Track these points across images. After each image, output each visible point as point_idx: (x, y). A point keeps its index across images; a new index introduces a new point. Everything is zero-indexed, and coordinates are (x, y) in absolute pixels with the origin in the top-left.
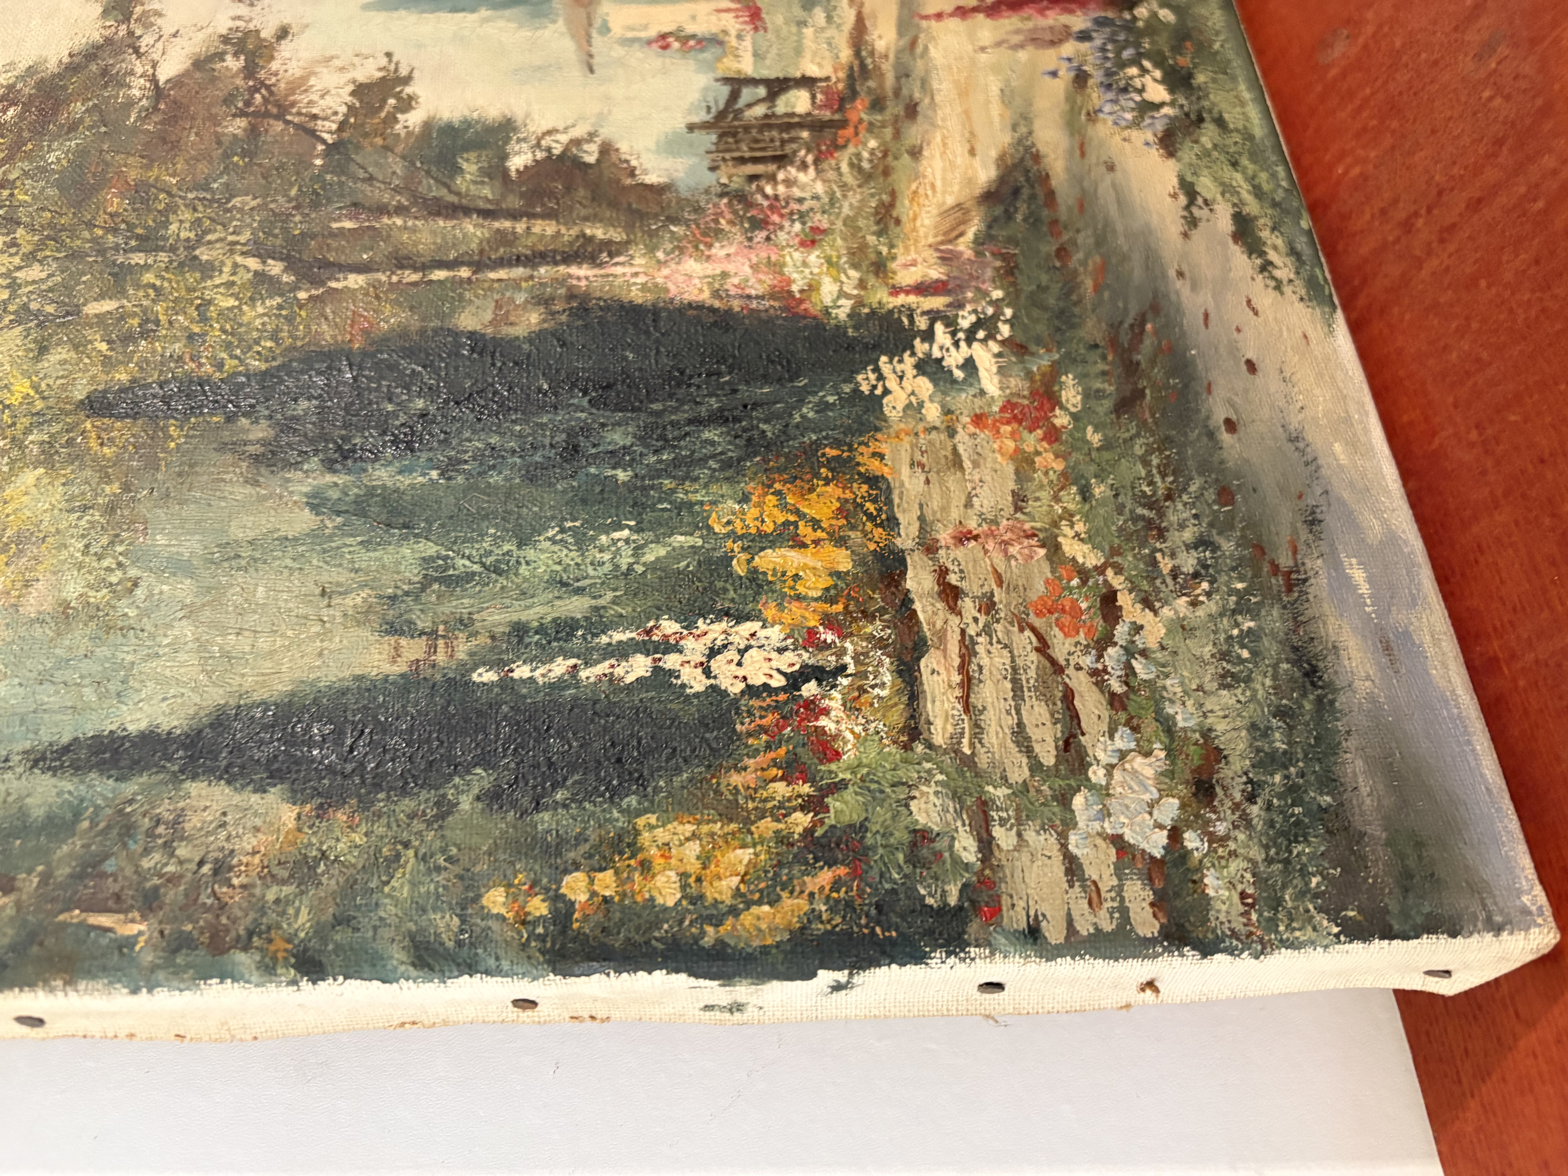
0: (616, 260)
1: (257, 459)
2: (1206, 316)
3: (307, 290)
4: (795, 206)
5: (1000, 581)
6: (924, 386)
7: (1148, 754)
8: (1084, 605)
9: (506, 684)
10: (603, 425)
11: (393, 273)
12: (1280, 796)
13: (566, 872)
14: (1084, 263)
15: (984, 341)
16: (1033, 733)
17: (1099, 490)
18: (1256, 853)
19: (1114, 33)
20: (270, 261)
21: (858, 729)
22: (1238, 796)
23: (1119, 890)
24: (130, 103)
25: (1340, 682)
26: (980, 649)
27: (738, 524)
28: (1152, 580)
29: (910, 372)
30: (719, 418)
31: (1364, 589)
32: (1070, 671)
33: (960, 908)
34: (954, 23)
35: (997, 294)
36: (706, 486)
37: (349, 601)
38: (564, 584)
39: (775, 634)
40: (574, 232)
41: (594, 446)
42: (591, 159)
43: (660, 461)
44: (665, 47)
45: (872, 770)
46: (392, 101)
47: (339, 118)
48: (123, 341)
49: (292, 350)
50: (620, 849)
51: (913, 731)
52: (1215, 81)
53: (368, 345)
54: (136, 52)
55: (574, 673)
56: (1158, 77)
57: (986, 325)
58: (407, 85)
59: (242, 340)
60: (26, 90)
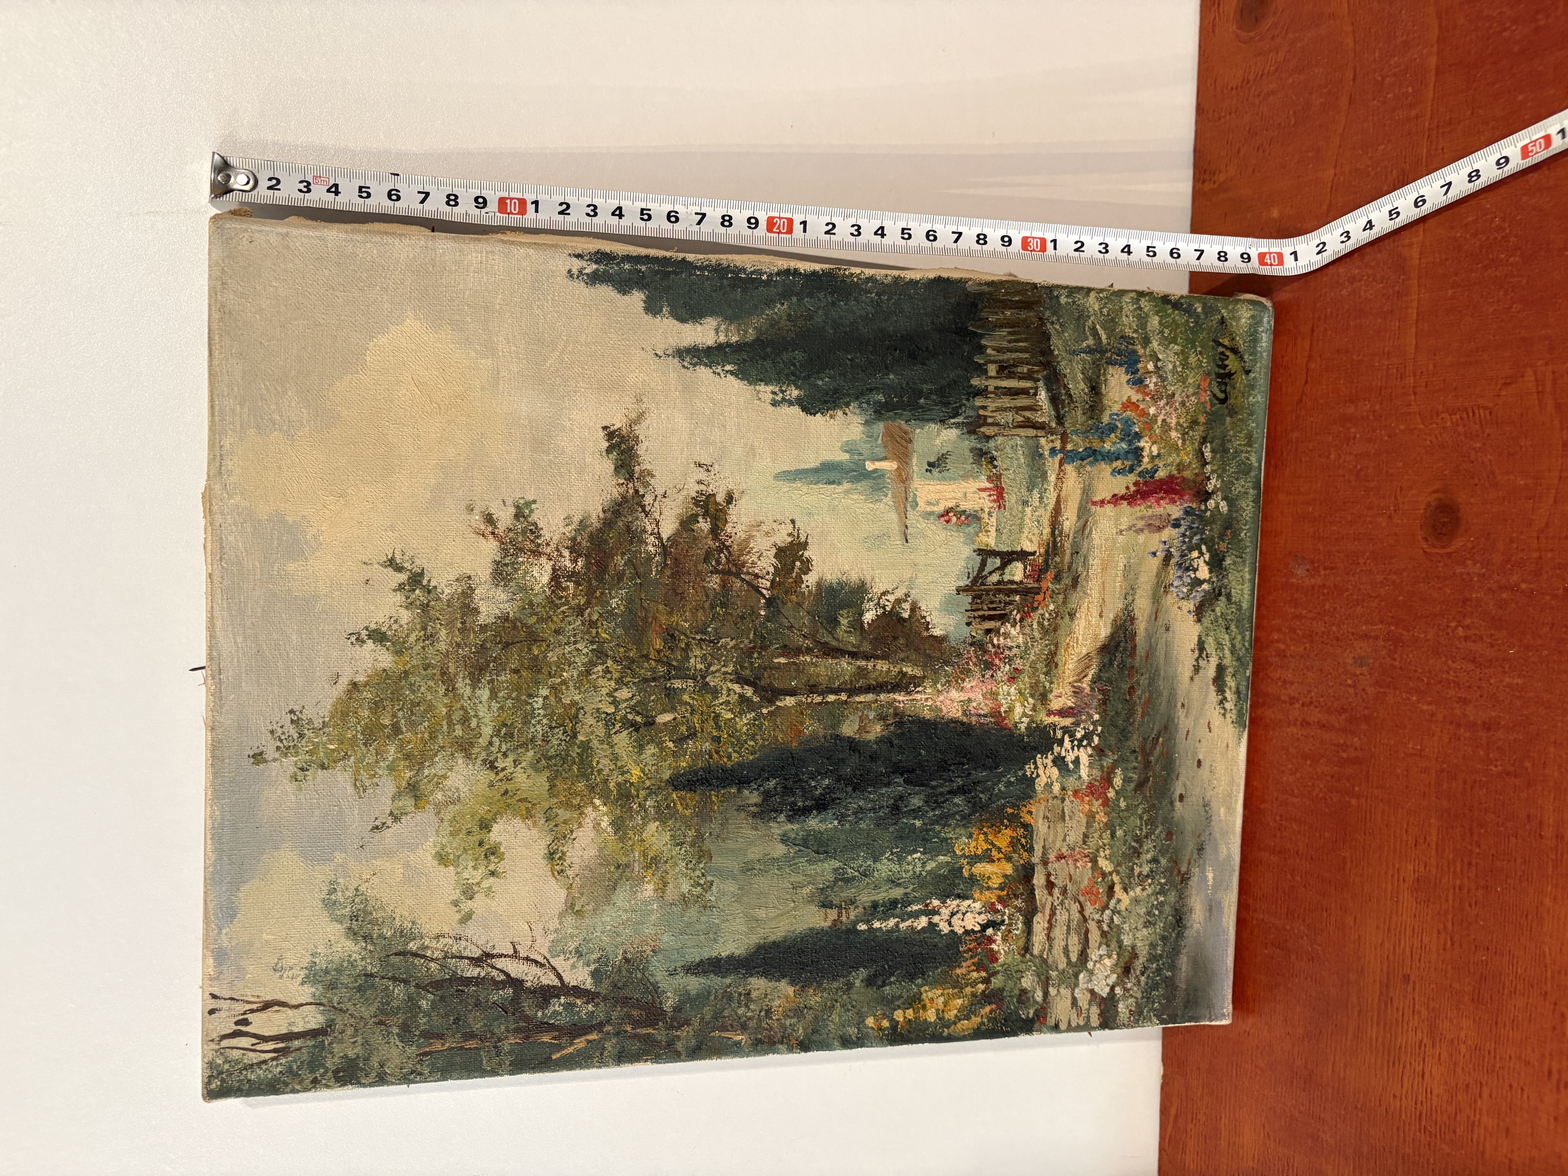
0: (918, 689)
1: (755, 816)
2: (1188, 732)
3: (767, 708)
4: (1007, 653)
5: (1070, 880)
6: (1055, 772)
7: (1109, 957)
8: (1101, 891)
9: (871, 930)
10: (910, 794)
11: (808, 696)
12: (1153, 973)
13: (895, 1010)
14: (1140, 698)
15: (1085, 747)
16: (1071, 948)
17: (1119, 833)
18: (1139, 995)
19: (1193, 522)
20: (746, 687)
21: (1006, 949)
22: (1138, 973)
23: (1088, 1010)
24: (650, 558)
25: (1188, 925)
26: (1058, 912)
27: (967, 850)
28: (1129, 877)
29: (1050, 764)
30: (962, 791)
31: (1210, 883)
32: (1090, 921)
33: (1033, 1018)
34: (1109, 509)
35: (1097, 717)
36: (954, 830)
37: (804, 891)
38: (893, 882)
39: (978, 905)
40: (897, 669)
41: (906, 806)
42: (906, 615)
43: (934, 815)
44: (948, 521)
45: (1009, 966)
46: (798, 564)
47: (770, 577)
48: (680, 741)
49: (763, 746)
50: (915, 1001)
51: (1027, 949)
52: (1234, 563)
53: (800, 744)
54: (644, 511)
55: (897, 925)
56: (1207, 559)
57: (1088, 736)
58: (805, 549)
59: (738, 740)
60: (584, 543)
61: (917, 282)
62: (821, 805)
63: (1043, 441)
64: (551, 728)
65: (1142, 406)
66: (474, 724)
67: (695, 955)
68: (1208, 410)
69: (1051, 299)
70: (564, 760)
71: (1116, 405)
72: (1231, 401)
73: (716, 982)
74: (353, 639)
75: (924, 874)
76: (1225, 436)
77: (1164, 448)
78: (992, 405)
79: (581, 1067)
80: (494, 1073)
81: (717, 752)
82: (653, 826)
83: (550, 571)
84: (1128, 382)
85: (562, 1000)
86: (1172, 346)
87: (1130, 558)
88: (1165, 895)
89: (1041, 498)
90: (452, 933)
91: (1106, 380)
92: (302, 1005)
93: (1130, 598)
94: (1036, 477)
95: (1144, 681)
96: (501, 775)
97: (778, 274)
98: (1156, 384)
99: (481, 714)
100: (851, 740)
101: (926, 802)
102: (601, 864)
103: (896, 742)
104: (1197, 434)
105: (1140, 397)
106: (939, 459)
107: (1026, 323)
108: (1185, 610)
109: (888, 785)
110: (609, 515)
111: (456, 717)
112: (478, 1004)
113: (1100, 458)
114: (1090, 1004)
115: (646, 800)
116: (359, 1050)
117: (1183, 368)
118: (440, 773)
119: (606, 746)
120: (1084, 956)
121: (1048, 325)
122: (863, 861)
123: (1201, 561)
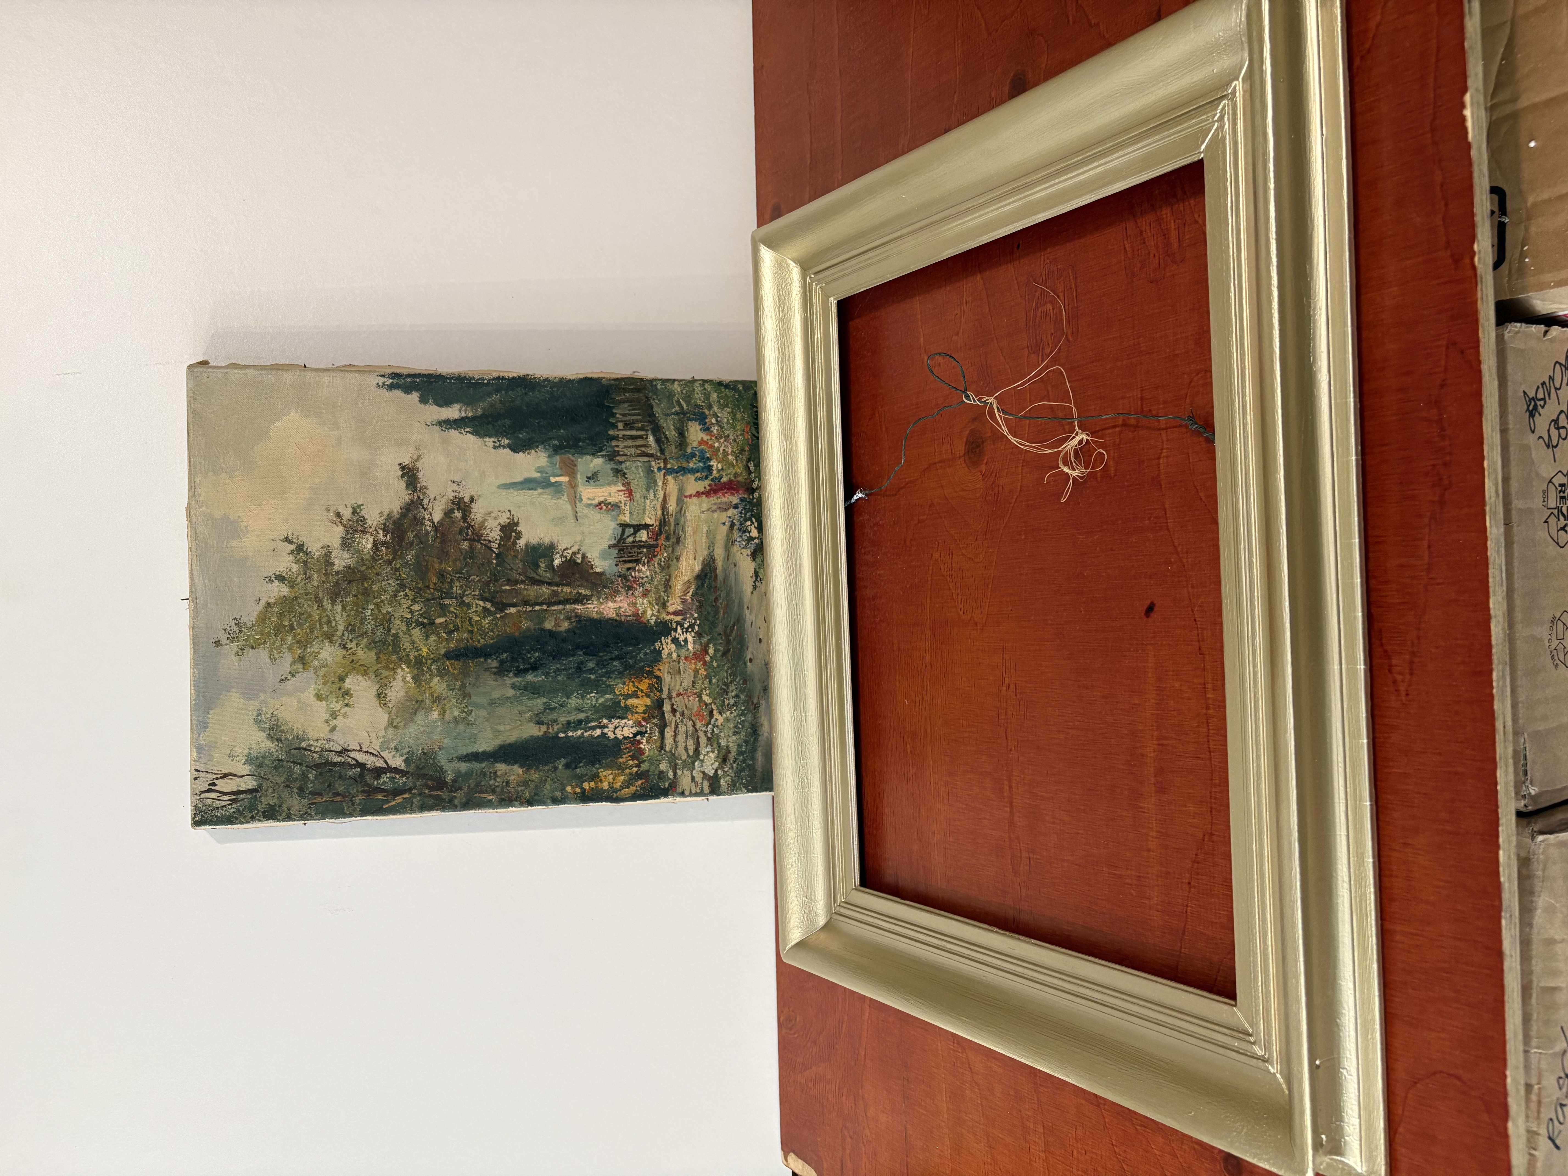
0: (589, 602)
1: (495, 674)
2: (752, 623)
3: (499, 614)
4: (640, 580)
5: (686, 708)
6: (673, 647)
7: (713, 752)
8: (705, 714)
9: (567, 737)
10: (587, 661)
11: (524, 607)
12: (740, 762)
13: (583, 782)
14: (721, 604)
15: (690, 632)
16: (689, 747)
17: (714, 681)
18: (733, 775)
19: (746, 505)
20: (487, 603)
21: (649, 748)
22: (732, 762)
23: (702, 783)
24: (428, 533)
25: (761, 734)
26: (679, 726)
27: (622, 691)
28: (722, 706)
29: (670, 642)
30: (618, 658)
32: (699, 732)
33: (668, 788)
34: (695, 500)
35: (696, 615)
36: (614, 680)
37: (526, 715)
38: (579, 710)
39: (631, 722)
40: (575, 591)
41: (585, 667)
42: (579, 561)
43: (602, 672)
44: (601, 509)
45: (652, 757)
46: (514, 534)
47: (498, 542)
48: (450, 633)
49: (498, 635)
50: (595, 777)
51: (662, 747)
53: (520, 634)
54: (423, 508)
55: (582, 734)
56: (756, 525)
57: (692, 626)
58: (517, 526)
59: (484, 632)
60: (390, 526)
61: (573, 380)
62: (534, 668)
63: (653, 463)
64: (376, 626)
65: (710, 443)
66: (333, 624)
67: (463, 751)
68: (750, 443)
69: (652, 386)
70: (384, 644)
71: (695, 443)
73: (476, 766)
74: (267, 580)
75: (597, 705)
77: (726, 465)
78: (622, 445)
79: (400, 813)
80: (351, 815)
81: (472, 639)
82: (436, 680)
83: (372, 542)
84: (701, 430)
85: (388, 775)
86: (725, 409)
87: (709, 526)
88: (745, 716)
89: (655, 495)
90: (325, 738)
91: (688, 429)
92: (244, 776)
93: (712, 548)
94: (650, 483)
95: (723, 594)
96: (350, 651)
97: (493, 379)
98: (717, 430)
99: (337, 619)
100: (550, 631)
101: (597, 665)
102: (407, 700)
103: (577, 631)
104: (744, 457)
105: (709, 437)
106: (593, 475)
107: (638, 400)
108: (745, 554)
109: (573, 655)
110: (404, 511)
111: (324, 620)
112: (340, 777)
113: (687, 471)
114: (703, 780)
115: (431, 665)
116: (275, 800)
117: (733, 421)
118: (316, 651)
119: (407, 636)
120: (697, 751)
121: (652, 401)
122: (560, 698)
123: (753, 527)
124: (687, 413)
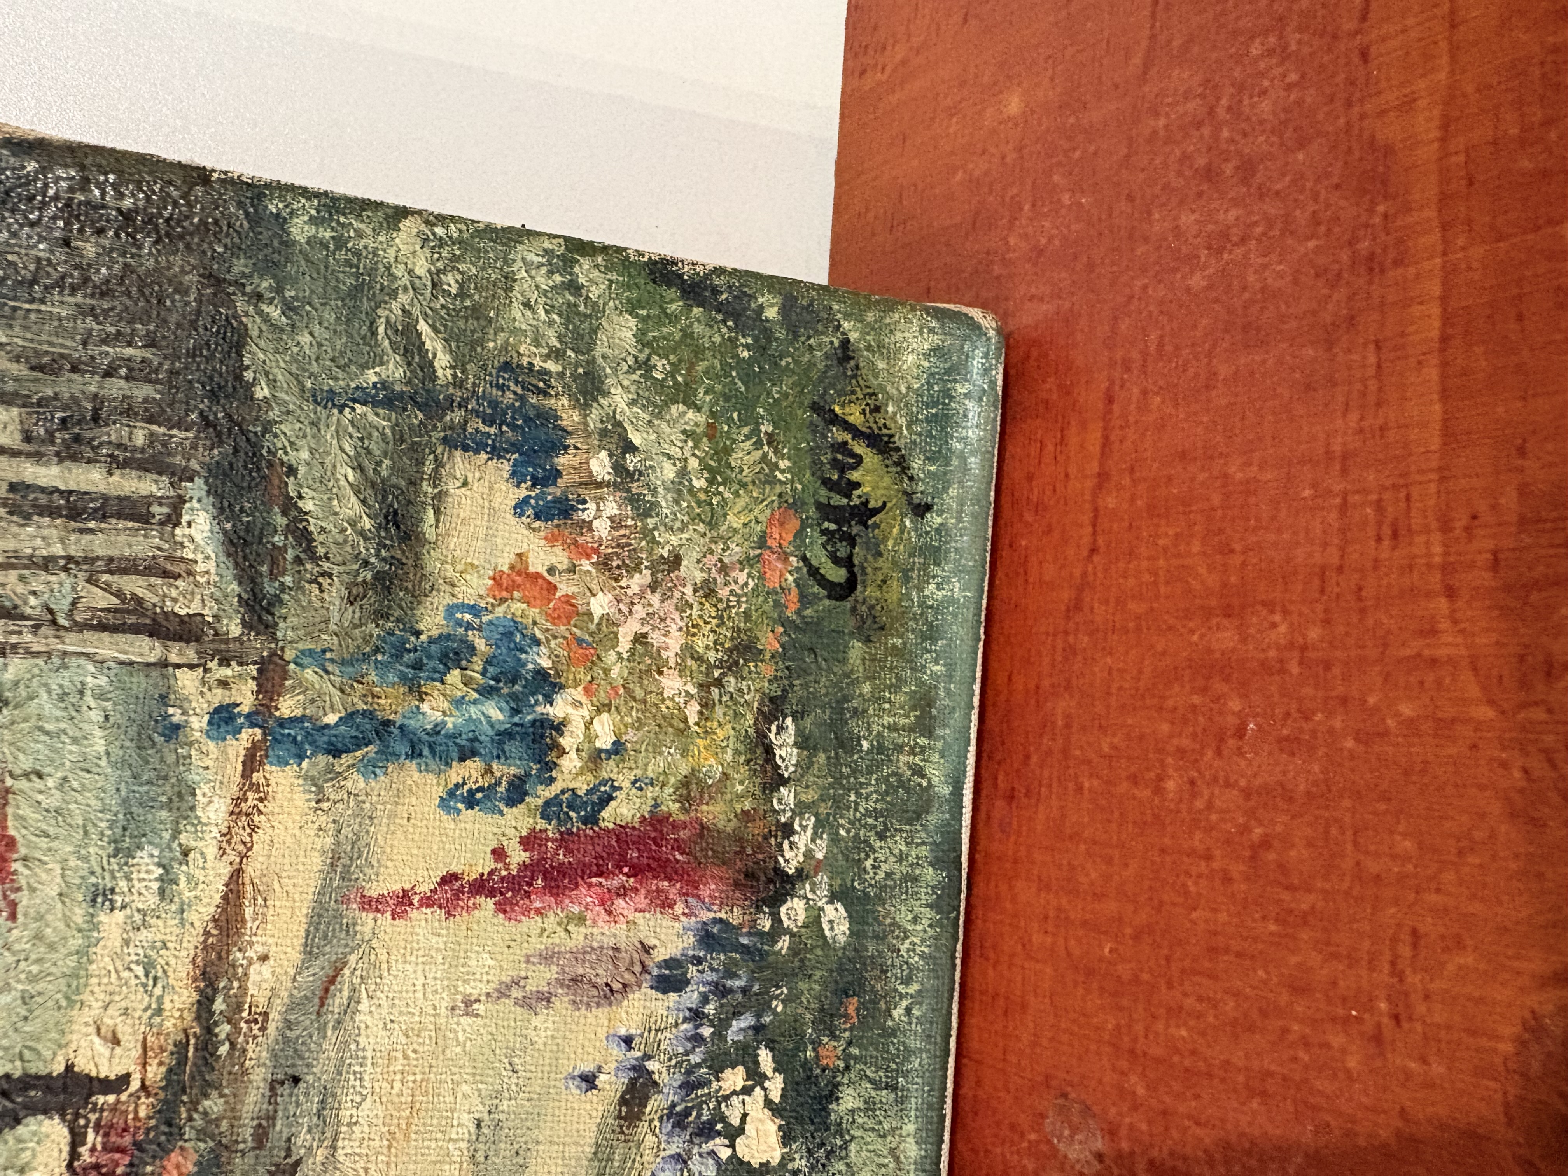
19: (729, 970)
52: (869, 1107)
56: (776, 1096)
63: (186, 681)
65: (565, 588)
68: (790, 613)
69: (255, 220)
71: (472, 578)
72: (868, 592)
76: (846, 699)
77: (639, 725)
84: (520, 508)
86: (676, 410)
87: (497, 1095)
89: (167, 881)
91: (440, 496)
94: (150, 804)
98: (616, 523)
104: (751, 687)
105: (560, 557)
113: (403, 748)
117: (711, 481)
121: (242, 304)
123: (755, 1102)
124: (450, 404)
